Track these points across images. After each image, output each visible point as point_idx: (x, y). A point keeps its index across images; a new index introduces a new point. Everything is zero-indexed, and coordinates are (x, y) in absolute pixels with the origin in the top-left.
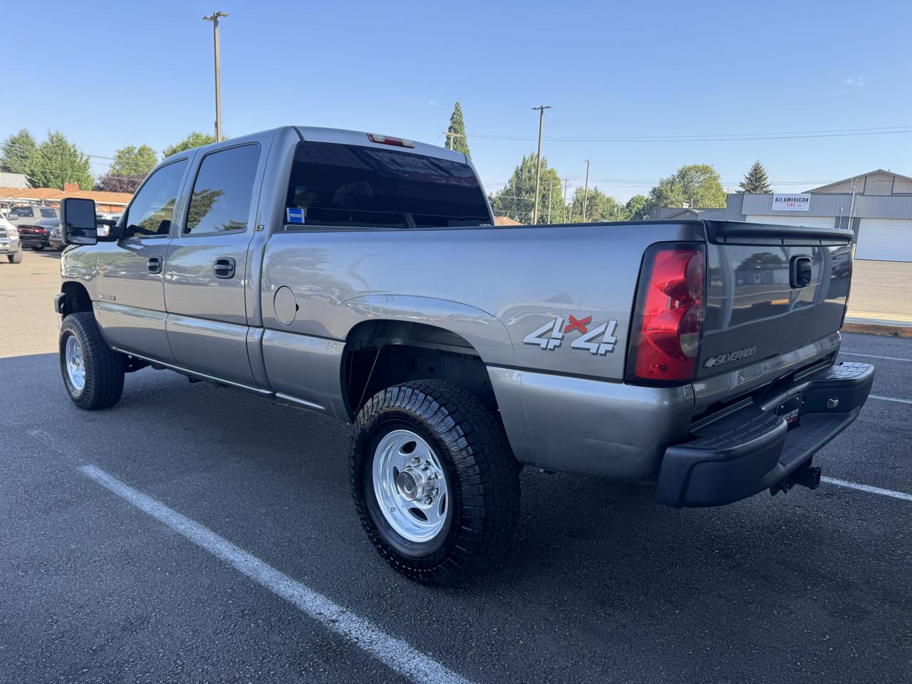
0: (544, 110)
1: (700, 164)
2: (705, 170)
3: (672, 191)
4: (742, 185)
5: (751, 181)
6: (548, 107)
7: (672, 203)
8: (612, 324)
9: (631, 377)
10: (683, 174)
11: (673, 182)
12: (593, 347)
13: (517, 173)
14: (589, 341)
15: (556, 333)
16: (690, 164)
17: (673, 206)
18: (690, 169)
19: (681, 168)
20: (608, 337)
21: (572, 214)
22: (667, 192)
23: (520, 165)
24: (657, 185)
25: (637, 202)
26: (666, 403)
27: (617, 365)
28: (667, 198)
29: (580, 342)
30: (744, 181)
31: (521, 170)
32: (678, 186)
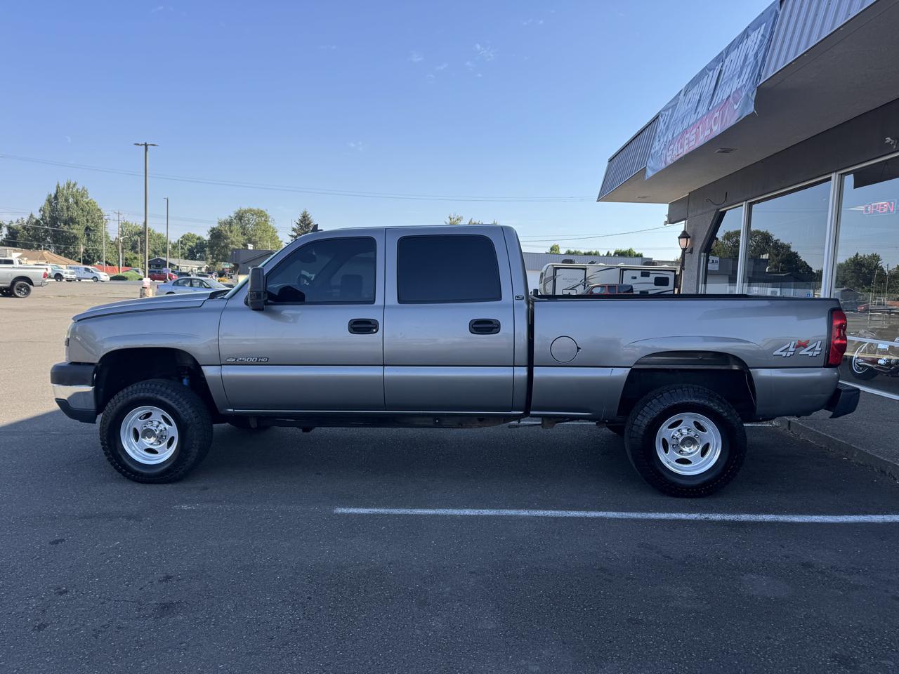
0: (148, 147)
1: (255, 208)
2: (260, 214)
3: (231, 232)
4: (294, 230)
5: (301, 226)
6: (153, 145)
7: (232, 243)
8: (819, 342)
9: (827, 365)
10: (240, 217)
11: (230, 224)
12: (810, 353)
13: (49, 201)
14: (808, 351)
15: (791, 349)
16: (245, 207)
17: (234, 246)
18: (246, 212)
19: (237, 211)
20: (817, 348)
21: (123, 249)
22: (226, 232)
23: (53, 193)
24: (216, 225)
25: (188, 240)
26: (836, 374)
27: (821, 361)
28: (226, 238)
29: (804, 352)
30: (296, 226)
31: (56, 197)
32: (236, 227)
